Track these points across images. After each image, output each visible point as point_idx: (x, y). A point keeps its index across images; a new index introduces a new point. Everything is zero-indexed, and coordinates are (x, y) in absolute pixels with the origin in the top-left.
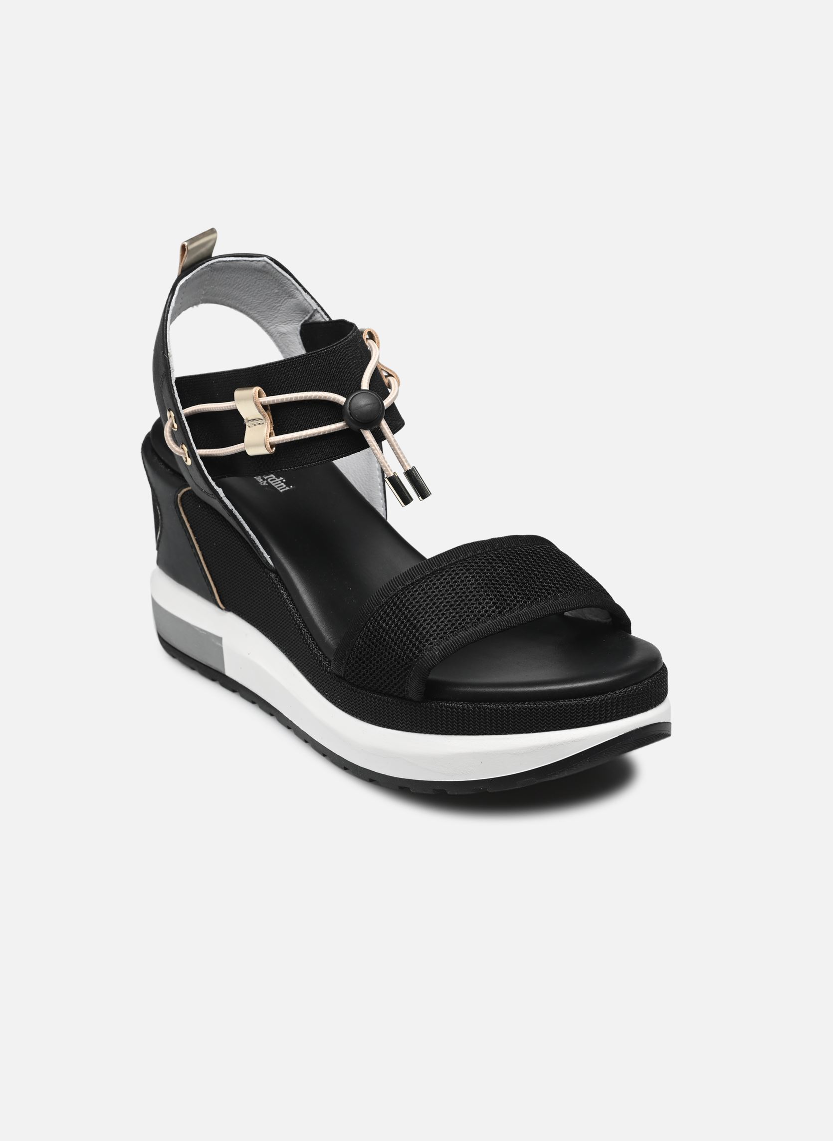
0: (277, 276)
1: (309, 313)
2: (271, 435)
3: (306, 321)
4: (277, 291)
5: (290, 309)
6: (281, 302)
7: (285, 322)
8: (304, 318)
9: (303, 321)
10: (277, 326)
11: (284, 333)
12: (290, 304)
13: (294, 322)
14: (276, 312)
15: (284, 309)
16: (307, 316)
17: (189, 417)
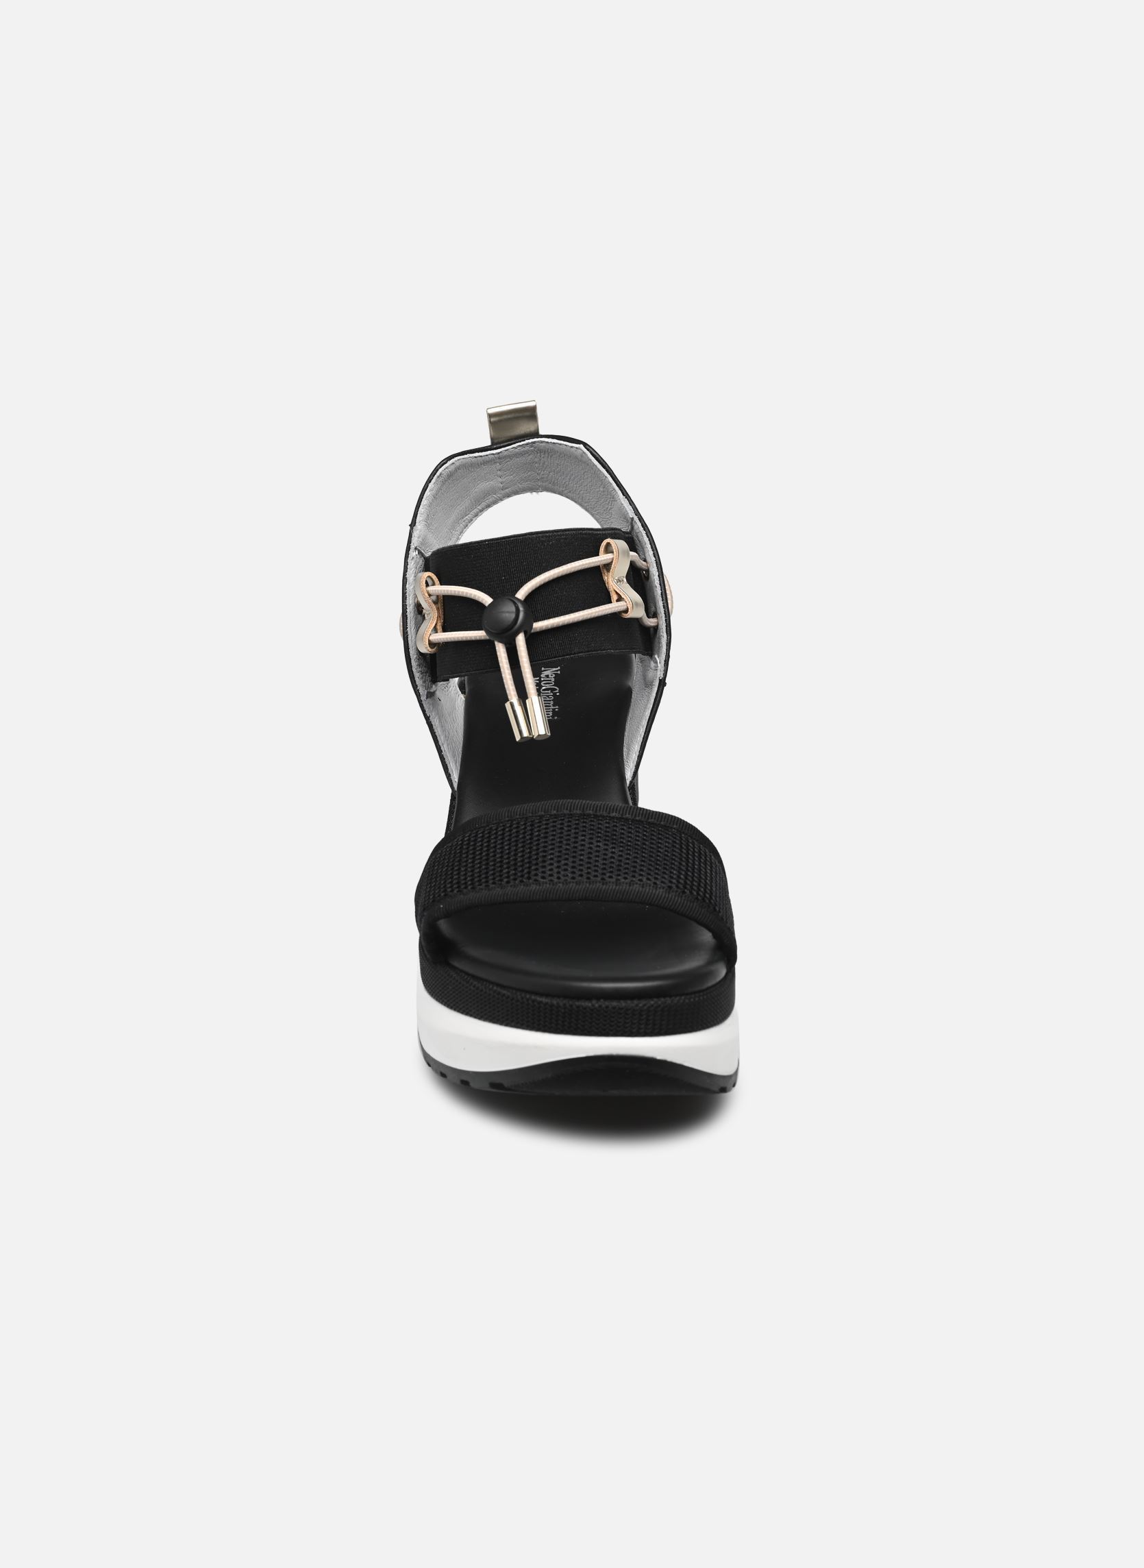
2: (435, 630)
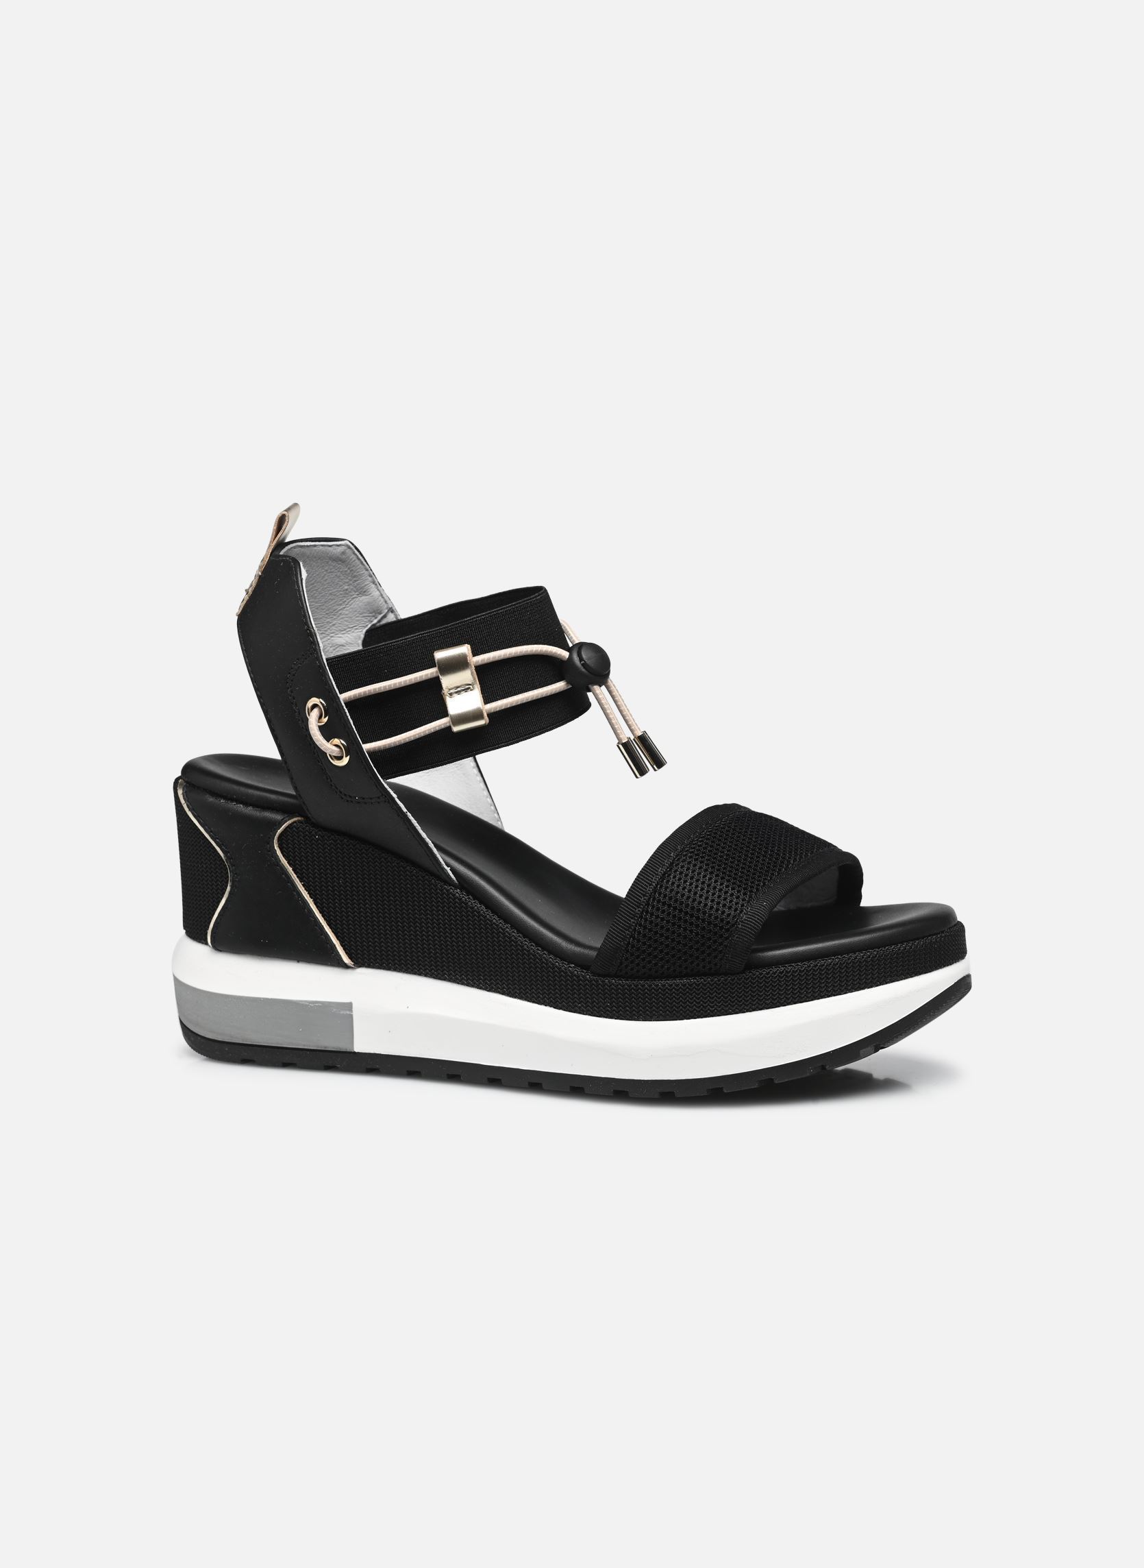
0: (354, 566)
1: (380, 614)
3: (373, 625)
4: (346, 587)
5: (356, 611)
6: (346, 603)
7: (345, 630)
8: (372, 621)
9: (369, 626)
10: (332, 637)
11: (343, 646)
12: (358, 604)
13: (356, 629)
14: (335, 617)
15: (347, 612)
16: (376, 618)
17: (351, 704)
